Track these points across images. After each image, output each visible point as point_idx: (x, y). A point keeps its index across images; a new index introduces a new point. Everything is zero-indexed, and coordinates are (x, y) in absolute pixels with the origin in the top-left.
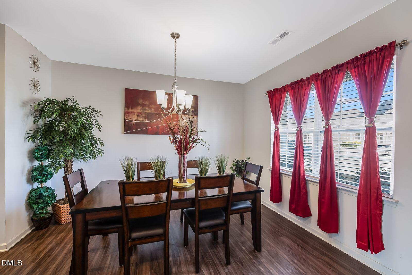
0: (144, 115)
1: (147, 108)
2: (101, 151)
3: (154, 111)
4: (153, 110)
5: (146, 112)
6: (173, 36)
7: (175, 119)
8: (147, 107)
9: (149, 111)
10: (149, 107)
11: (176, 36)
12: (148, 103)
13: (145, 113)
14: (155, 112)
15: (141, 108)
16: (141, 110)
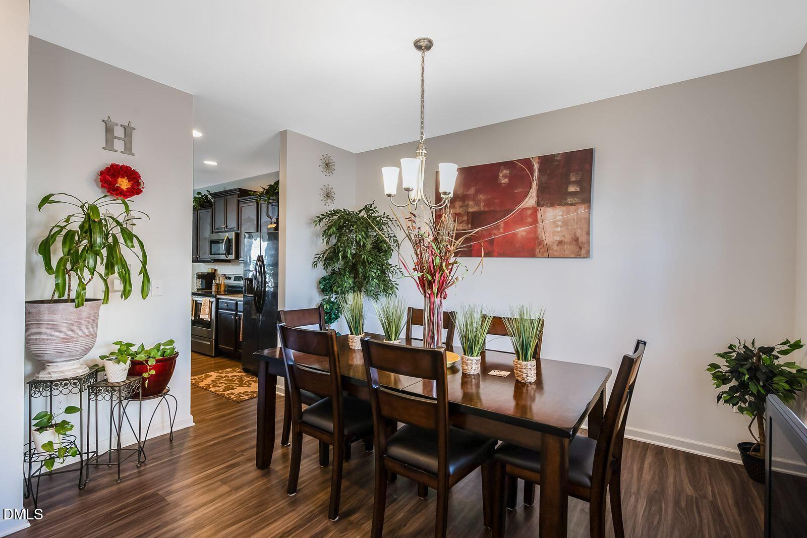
0: (466, 219)
1: (471, 203)
2: (395, 286)
3: (484, 206)
4: (482, 204)
5: (470, 210)
6: (418, 46)
7: (529, 220)
8: (472, 200)
9: (475, 209)
10: (474, 200)
11: (423, 44)
12: (472, 193)
13: (468, 213)
14: (486, 209)
15: (461, 204)
16: (461, 209)
